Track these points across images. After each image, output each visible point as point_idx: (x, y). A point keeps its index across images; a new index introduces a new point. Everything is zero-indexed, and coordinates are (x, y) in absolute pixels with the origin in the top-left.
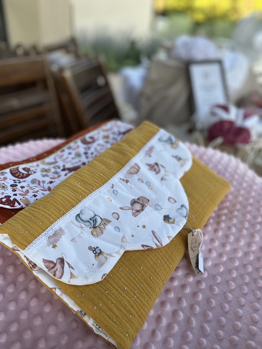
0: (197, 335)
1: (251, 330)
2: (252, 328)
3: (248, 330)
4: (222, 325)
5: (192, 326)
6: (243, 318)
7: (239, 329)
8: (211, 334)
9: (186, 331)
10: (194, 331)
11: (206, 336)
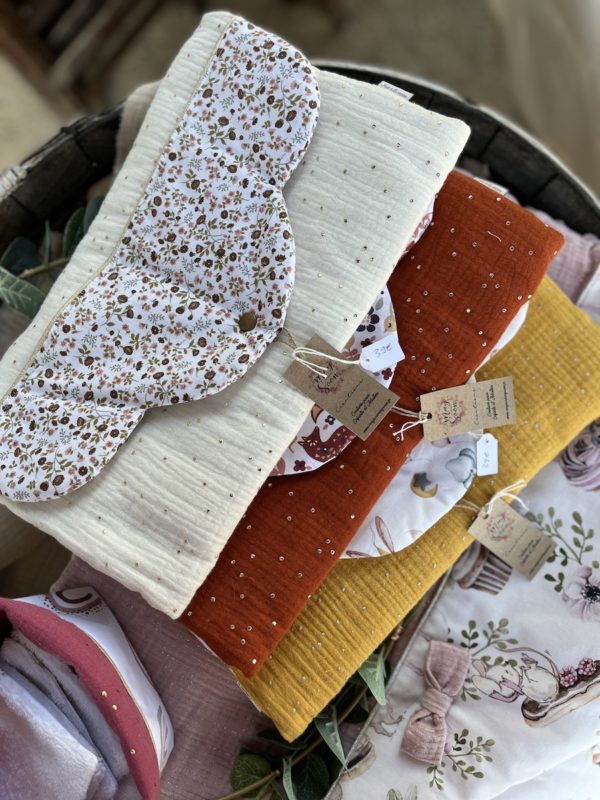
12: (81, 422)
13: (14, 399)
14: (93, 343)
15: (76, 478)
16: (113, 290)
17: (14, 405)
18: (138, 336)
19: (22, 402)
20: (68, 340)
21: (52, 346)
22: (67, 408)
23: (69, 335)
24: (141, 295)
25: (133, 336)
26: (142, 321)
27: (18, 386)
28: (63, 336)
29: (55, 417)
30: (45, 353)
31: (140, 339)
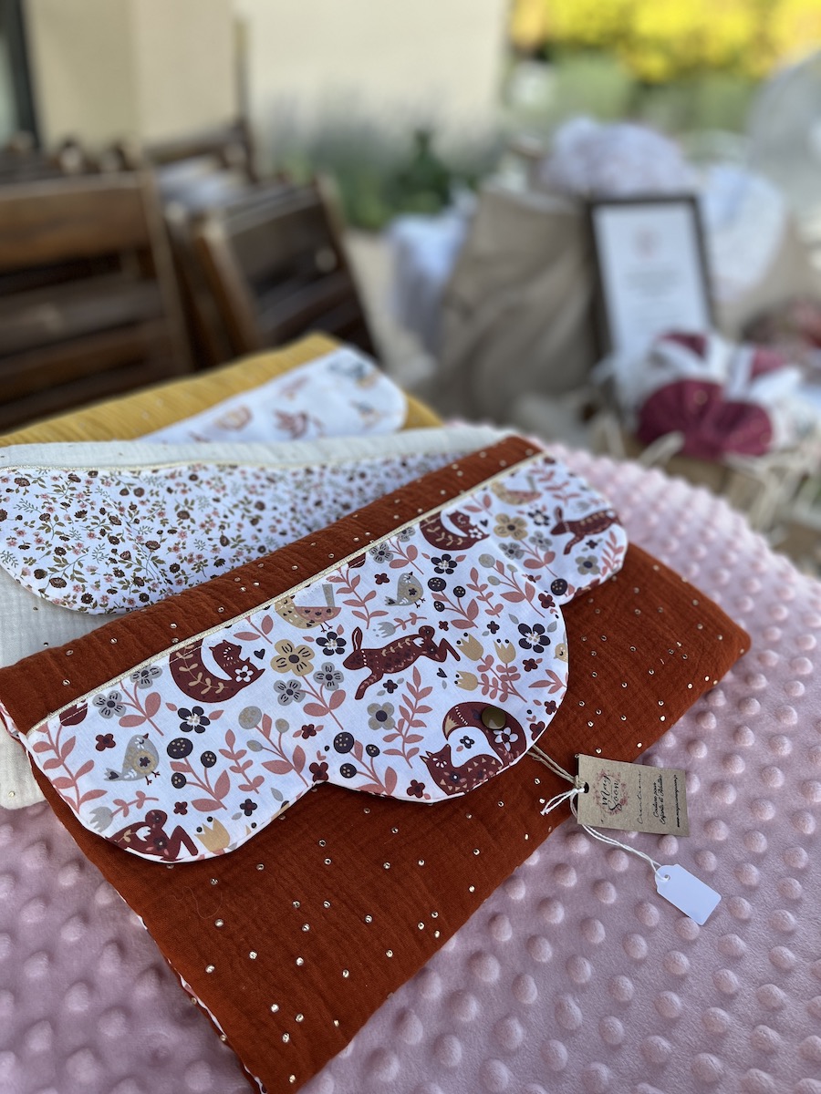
0: (540, 1030)
1: (713, 1019)
2: (714, 1014)
3: (703, 1020)
4: (621, 999)
5: (526, 1002)
6: (690, 979)
7: (674, 1015)
8: (586, 1028)
9: (507, 1017)
10: (531, 1016)
11: (567, 1035)
12: (127, 556)
13: (88, 478)
14: (202, 507)
15: (74, 597)
16: (260, 490)
17: (83, 483)
18: (243, 541)
19: (92, 488)
20: (185, 485)
21: (167, 478)
22: (126, 533)
23: (191, 484)
24: (278, 517)
25: (239, 536)
26: (259, 535)
27: (101, 474)
28: (185, 479)
29: (109, 529)
30: (154, 475)
31: (242, 544)
